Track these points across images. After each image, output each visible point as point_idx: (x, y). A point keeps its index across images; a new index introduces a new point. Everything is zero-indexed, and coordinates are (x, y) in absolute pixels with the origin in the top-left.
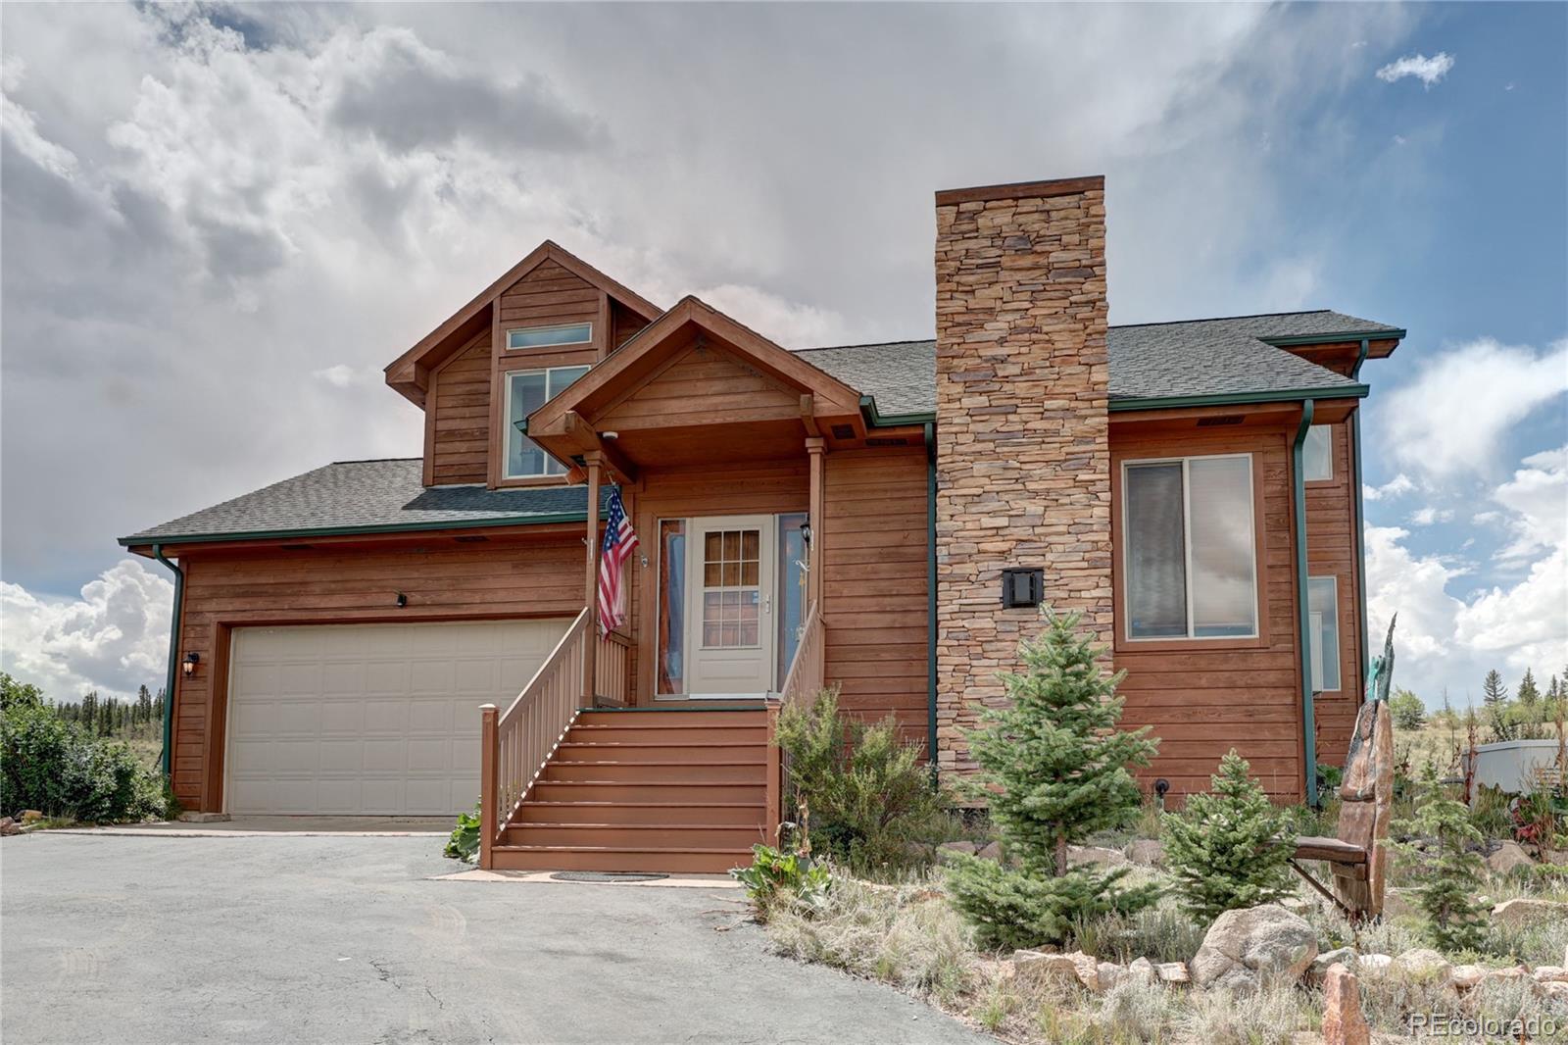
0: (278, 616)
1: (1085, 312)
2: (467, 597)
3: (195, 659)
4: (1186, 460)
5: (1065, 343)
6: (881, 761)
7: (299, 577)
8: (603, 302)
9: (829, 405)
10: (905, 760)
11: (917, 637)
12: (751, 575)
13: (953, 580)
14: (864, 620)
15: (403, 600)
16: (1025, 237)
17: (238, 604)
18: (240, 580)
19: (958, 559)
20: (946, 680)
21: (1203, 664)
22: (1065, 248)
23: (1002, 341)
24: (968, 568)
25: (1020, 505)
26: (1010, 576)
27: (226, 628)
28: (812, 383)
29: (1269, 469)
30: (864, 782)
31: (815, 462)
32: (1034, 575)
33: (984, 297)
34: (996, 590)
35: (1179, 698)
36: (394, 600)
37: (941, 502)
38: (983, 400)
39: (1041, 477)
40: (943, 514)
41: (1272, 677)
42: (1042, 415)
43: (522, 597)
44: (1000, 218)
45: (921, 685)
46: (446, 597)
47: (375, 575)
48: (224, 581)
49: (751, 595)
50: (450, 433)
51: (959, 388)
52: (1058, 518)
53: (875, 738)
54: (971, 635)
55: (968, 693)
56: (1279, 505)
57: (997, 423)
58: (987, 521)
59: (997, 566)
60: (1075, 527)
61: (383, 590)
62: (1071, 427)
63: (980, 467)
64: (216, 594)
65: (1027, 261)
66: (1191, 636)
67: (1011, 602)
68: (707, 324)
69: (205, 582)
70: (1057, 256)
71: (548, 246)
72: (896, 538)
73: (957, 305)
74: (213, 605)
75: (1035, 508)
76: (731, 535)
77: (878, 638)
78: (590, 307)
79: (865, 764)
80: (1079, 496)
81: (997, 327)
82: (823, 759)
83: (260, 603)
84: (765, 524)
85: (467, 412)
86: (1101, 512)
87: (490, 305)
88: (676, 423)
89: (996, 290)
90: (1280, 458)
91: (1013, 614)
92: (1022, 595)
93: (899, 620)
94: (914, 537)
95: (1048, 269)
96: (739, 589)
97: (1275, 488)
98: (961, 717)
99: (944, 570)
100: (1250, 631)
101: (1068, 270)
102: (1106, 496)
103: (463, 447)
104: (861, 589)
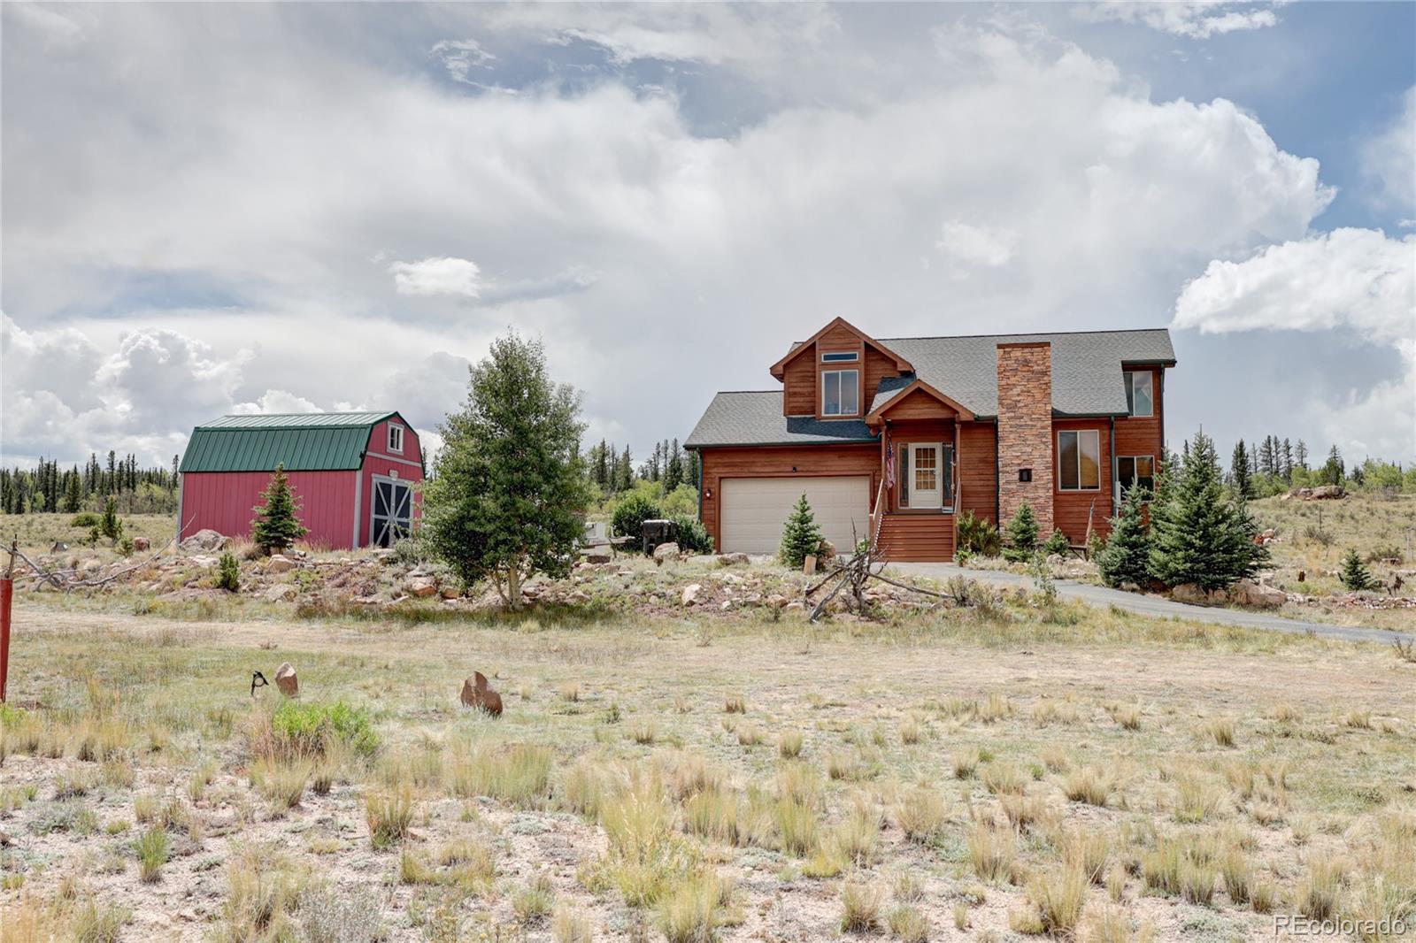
0: (743, 475)
1: (1044, 387)
2: (821, 469)
3: (710, 491)
4: (1078, 432)
5: (1038, 396)
6: (985, 530)
7: (751, 459)
8: (863, 344)
9: (964, 417)
10: (991, 530)
11: (992, 489)
12: (933, 464)
13: (1004, 472)
14: (974, 483)
15: (794, 469)
16: (1026, 361)
17: (726, 470)
18: (726, 460)
19: (1005, 466)
20: (1001, 504)
21: (1083, 498)
22: (1038, 365)
23: (1018, 395)
24: (1008, 469)
25: (1025, 449)
26: (1021, 471)
27: (721, 478)
28: (959, 409)
29: (1103, 435)
30: (981, 535)
31: (958, 432)
32: (1029, 471)
33: (1013, 380)
34: (1017, 476)
35: (1076, 509)
36: (791, 469)
37: (1000, 447)
38: (1012, 414)
39: (1031, 440)
40: (1000, 451)
41: (1104, 503)
42: (1031, 420)
43: (842, 468)
44: (1017, 353)
45: (994, 505)
46: (812, 468)
47: (783, 459)
48: (719, 460)
49: (932, 472)
50: (795, 393)
51: (1005, 410)
52: (1036, 454)
53: (984, 524)
54: (1009, 490)
55: (1009, 508)
56: (1106, 447)
57: (1017, 422)
58: (1014, 454)
59: (1017, 468)
60: (1042, 457)
61: (786, 465)
62: (1039, 424)
63: (1012, 436)
64: (716, 465)
65: (1026, 368)
66: (1080, 489)
67: (1021, 479)
68: (924, 388)
69: (714, 461)
70: (1035, 368)
71: (839, 319)
72: (984, 455)
73: (1004, 383)
74: (715, 470)
75: (1029, 450)
76: (925, 450)
77: (980, 489)
78: (857, 345)
79: (981, 530)
80: (1043, 446)
81: (1017, 390)
82: (970, 529)
83: (736, 469)
84: (938, 446)
85: (802, 384)
86: (1050, 452)
87: (814, 344)
88: (911, 417)
89: (1017, 378)
90: (1106, 432)
91: (1022, 484)
92: (1025, 478)
93: (986, 483)
94: (991, 455)
95: (1033, 372)
96: (928, 469)
97: (1105, 441)
98: (1007, 515)
99: (1000, 469)
100: (1097, 487)
101: (1039, 373)
102: (1051, 446)
103: (802, 399)
104: (972, 472)
